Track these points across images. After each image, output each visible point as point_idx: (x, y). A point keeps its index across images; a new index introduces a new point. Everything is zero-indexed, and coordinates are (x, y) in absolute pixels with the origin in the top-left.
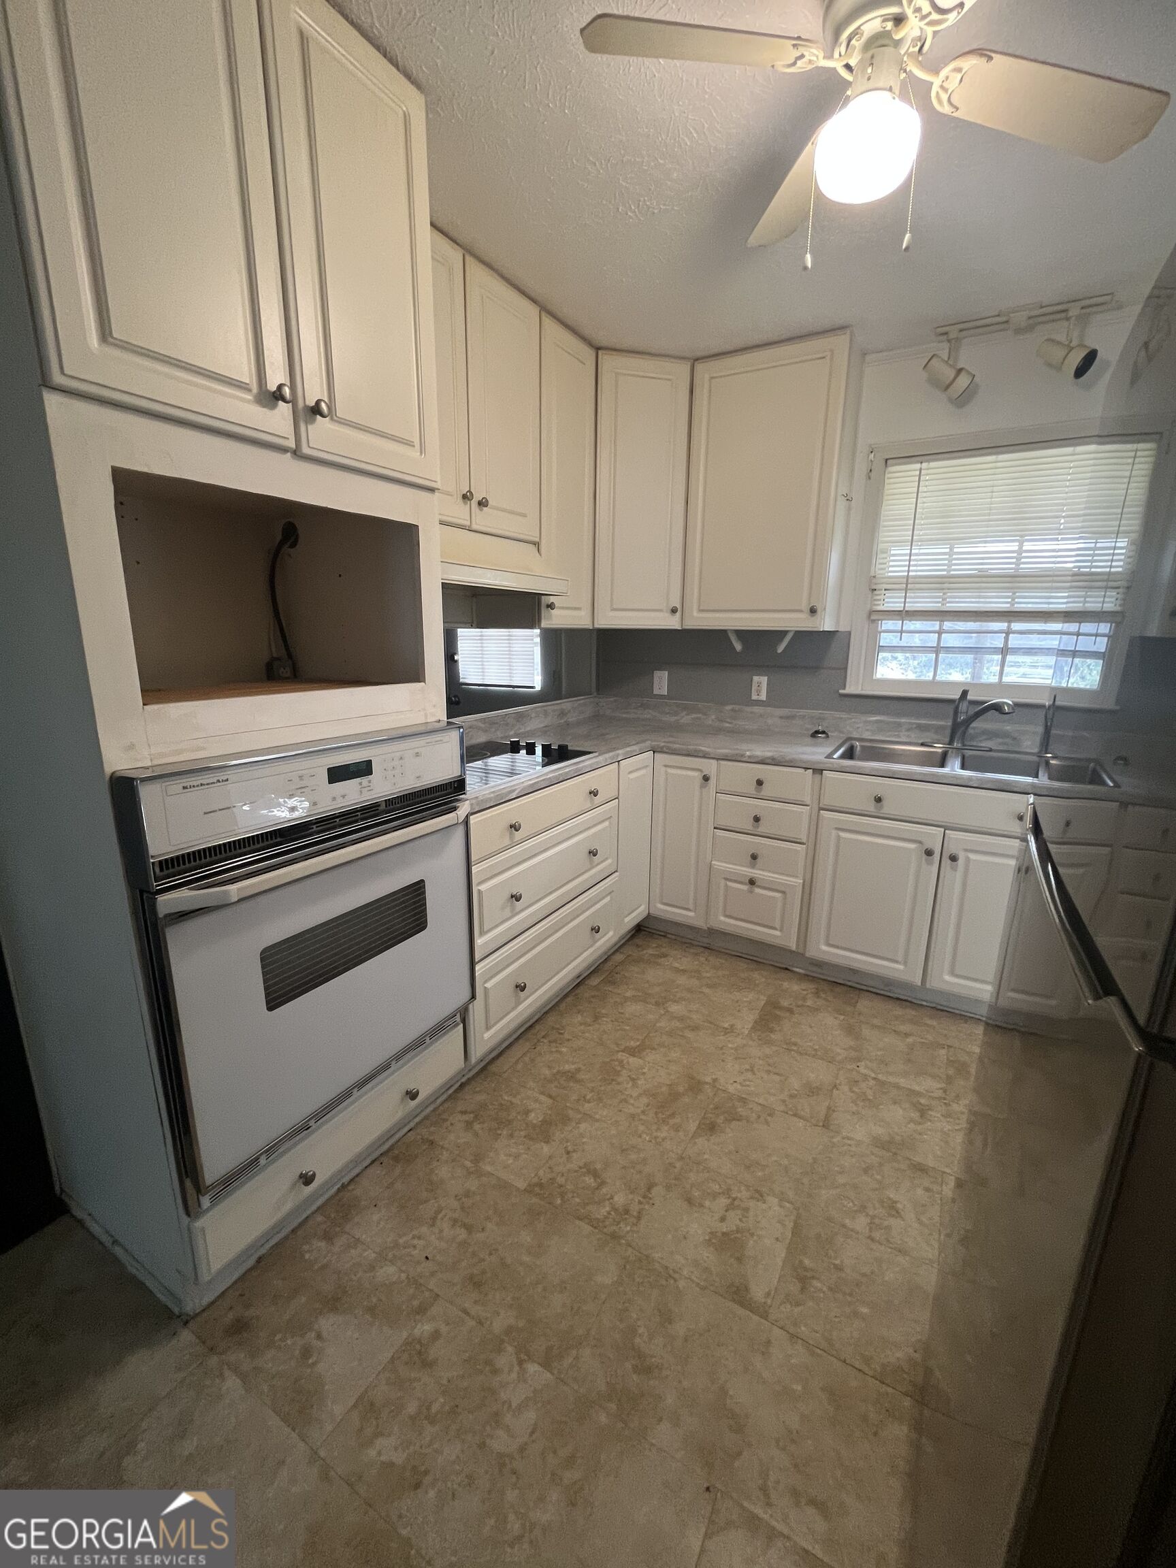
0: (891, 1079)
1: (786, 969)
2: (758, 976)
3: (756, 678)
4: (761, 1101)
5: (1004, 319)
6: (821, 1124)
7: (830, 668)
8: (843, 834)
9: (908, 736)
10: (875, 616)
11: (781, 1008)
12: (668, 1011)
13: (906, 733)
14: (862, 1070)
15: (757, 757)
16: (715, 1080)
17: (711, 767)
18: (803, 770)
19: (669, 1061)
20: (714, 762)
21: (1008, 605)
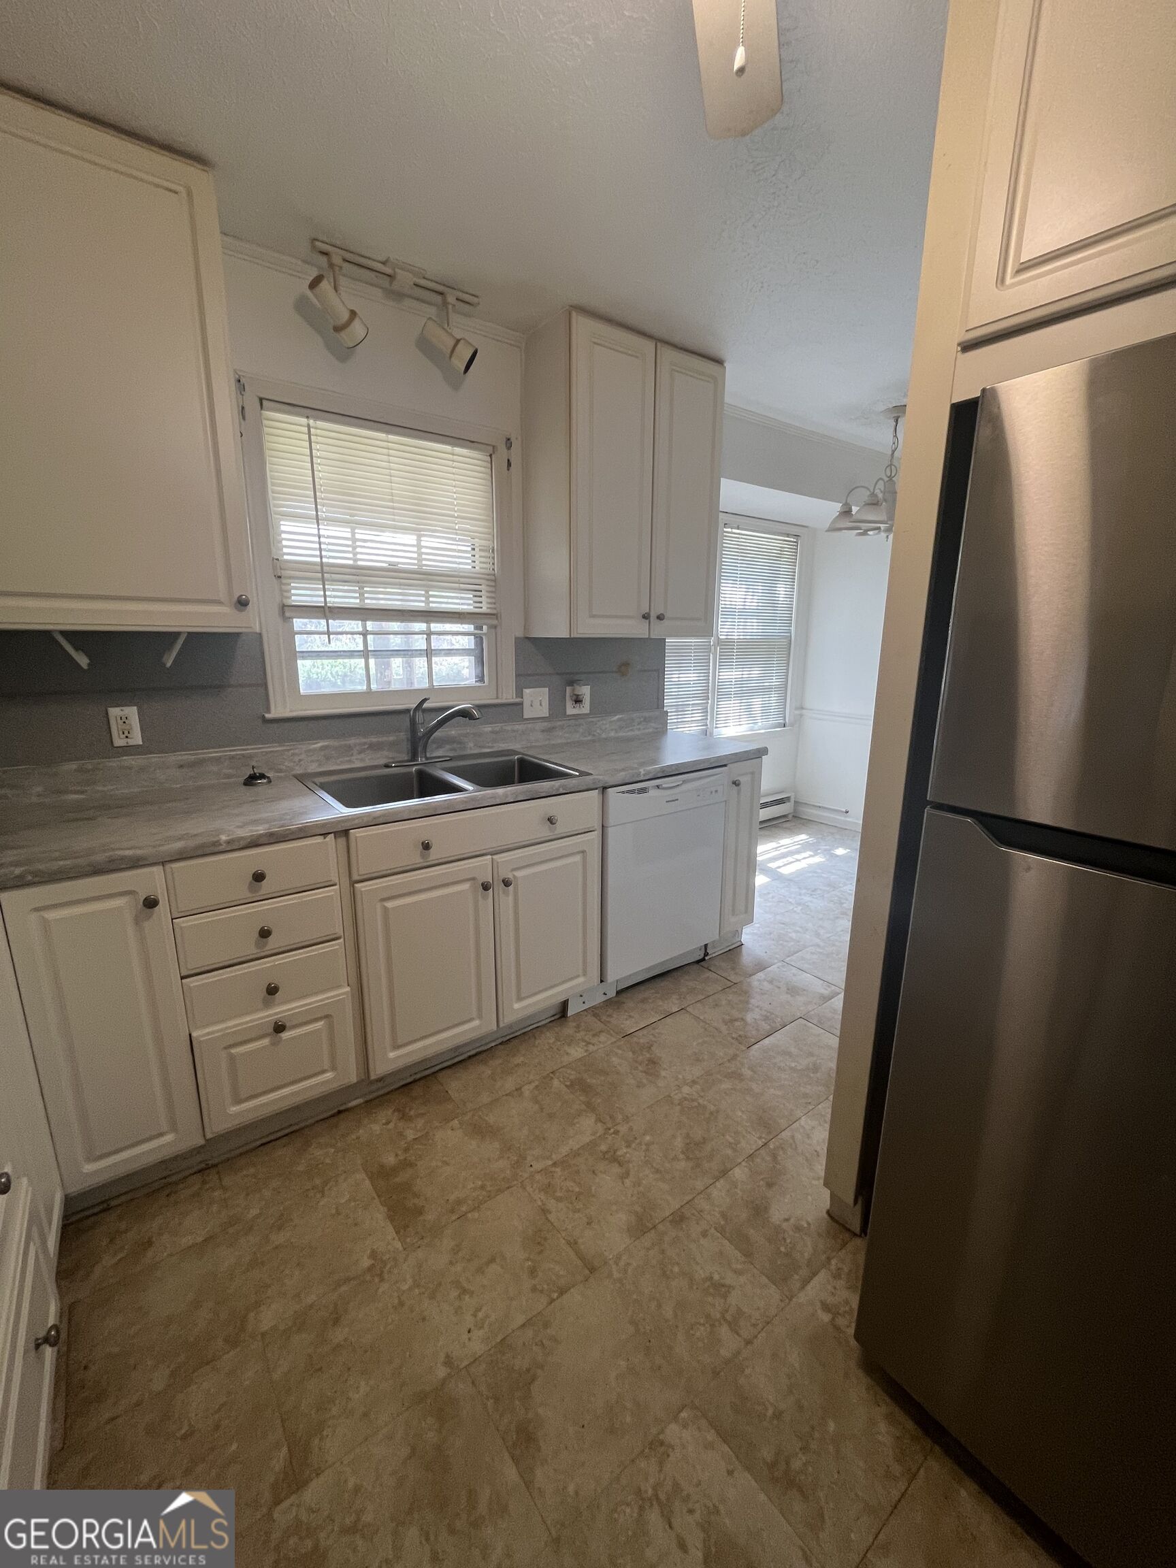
0: (564, 1150)
1: (340, 1112)
2: (320, 1152)
3: (114, 712)
4: (520, 1319)
5: (388, 270)
6: (587, 1272)
7: (241, 686)
8: (389, 904)
9: (362, 760)
10: (287, 611)
11: (395, 1170)
12: (263, 1335)
13: (359, 757)
14: (538, 1166)
15: (242, 838)
16: (448, 1362)
17: (152, 880)
18: (322, 837)
19: (365, 1415)
20: (157, 870)
21: (423, 604)
